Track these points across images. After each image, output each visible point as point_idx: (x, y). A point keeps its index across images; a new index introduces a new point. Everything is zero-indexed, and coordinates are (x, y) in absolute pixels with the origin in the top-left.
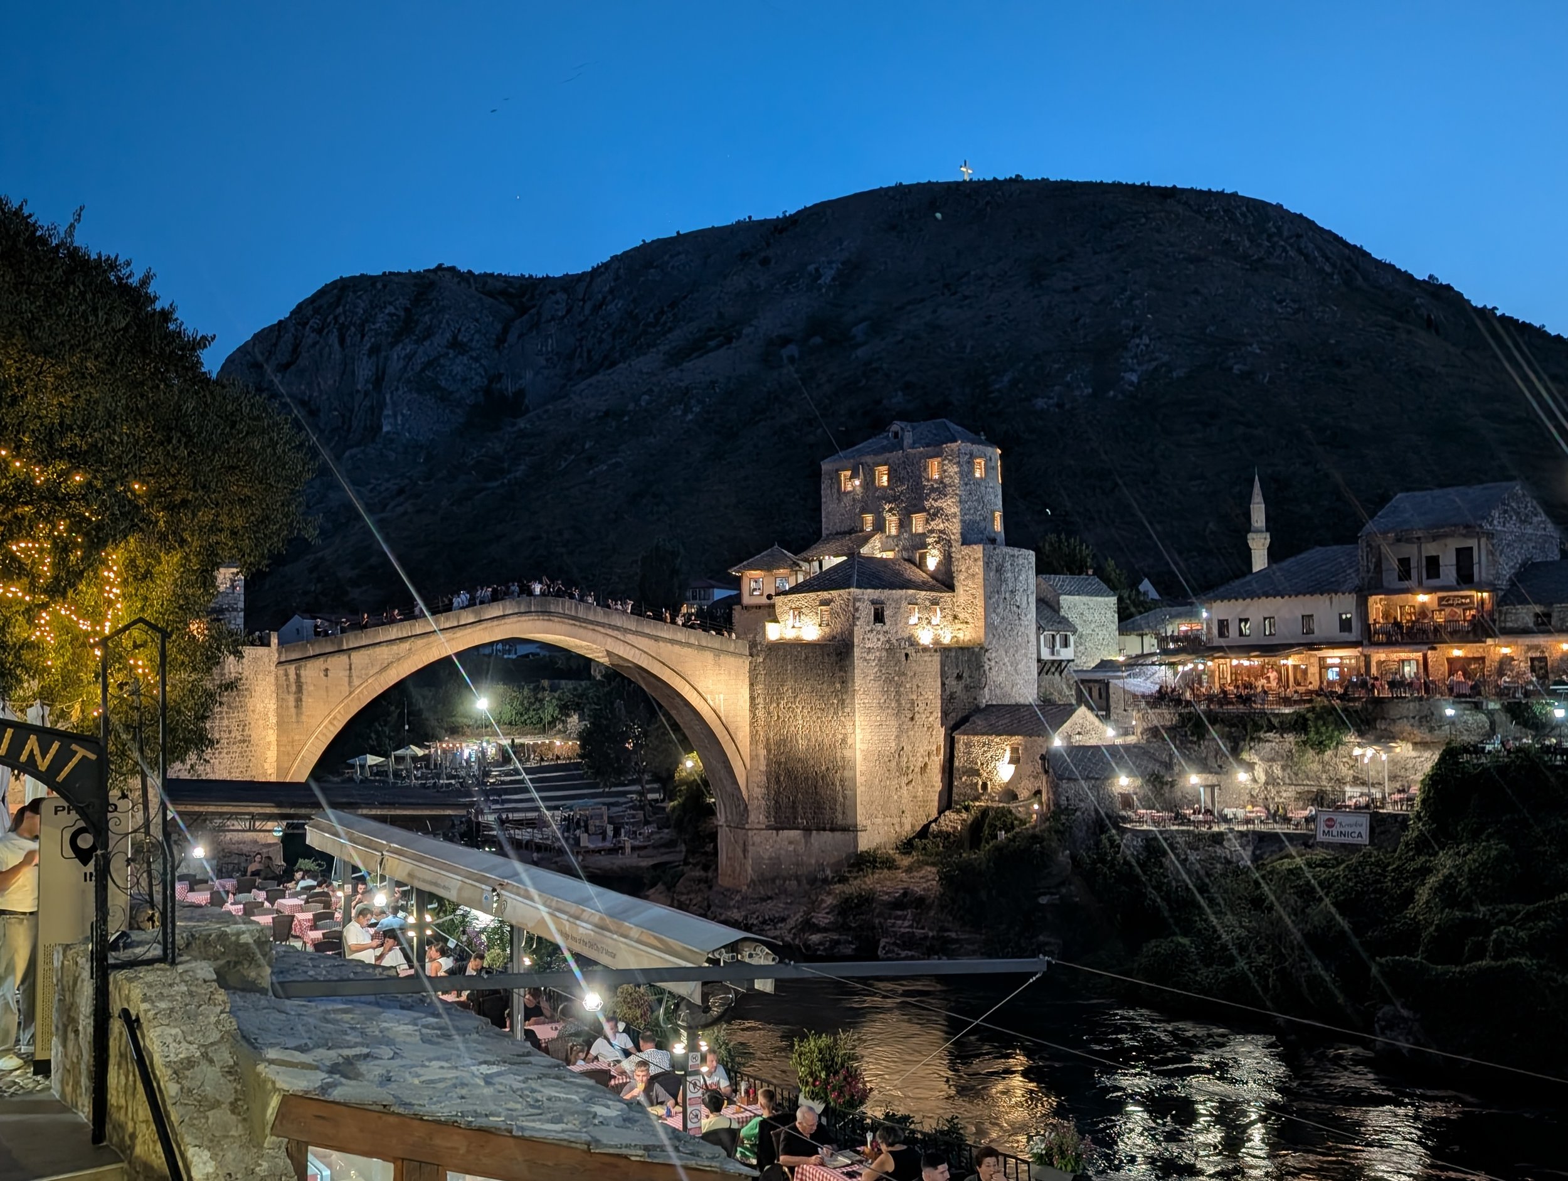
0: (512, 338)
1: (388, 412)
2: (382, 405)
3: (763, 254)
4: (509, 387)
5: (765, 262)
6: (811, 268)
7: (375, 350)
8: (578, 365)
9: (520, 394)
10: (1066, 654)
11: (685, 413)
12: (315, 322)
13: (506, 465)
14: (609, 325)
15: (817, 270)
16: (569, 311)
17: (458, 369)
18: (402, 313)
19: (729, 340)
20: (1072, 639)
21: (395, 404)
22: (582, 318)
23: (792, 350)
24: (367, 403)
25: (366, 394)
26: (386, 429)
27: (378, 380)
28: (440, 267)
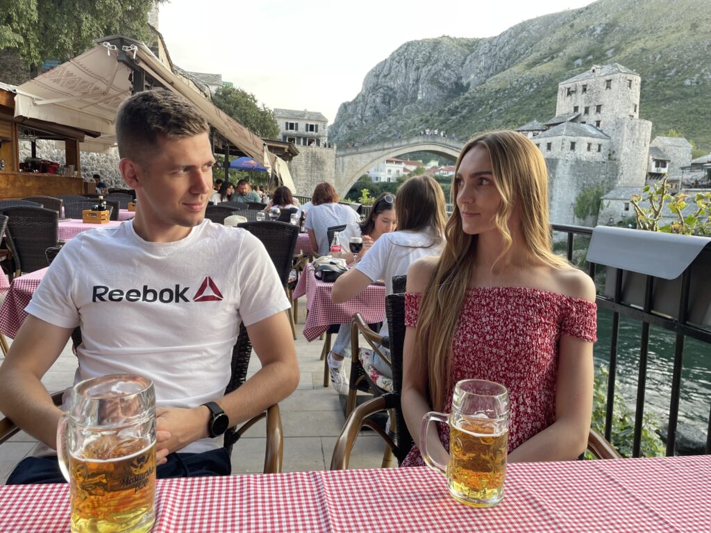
0: (467, 62)
1: (420, 92)
2: (418, 89)
3: (572, 22)
4: (464, 82)
5: (572, 26)
6: (591, 27)
7: (418, 68)
8: (491, 72)
9: (469, 84)
10: (663, 170)
11: (530, 88)
12: (397, 59)
13: (459, 110)
14: (505, 55)
15: (594, 28)
16: (490, 51)
17: (446, 75)
18: (428, 54)
19: (553, 58)
20: (668, 165)
21: (423, 88)
22: (495, 53)
23: (579, 62)
24: (413, 89)
25: (413, 85)
26: (419, 98)
27: (417, 81)
28: (444, 36)
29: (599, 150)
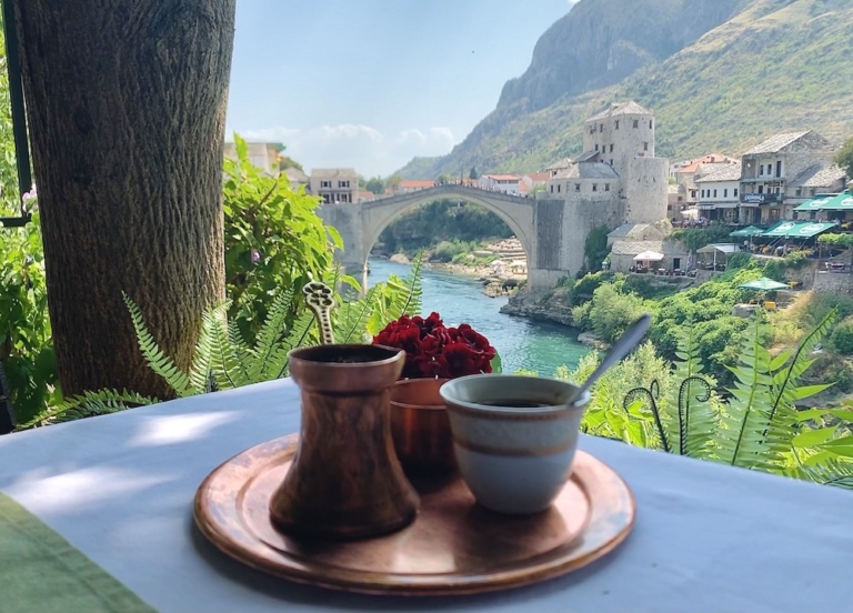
1: (610, 59)
2: (608, 56)
21: (614, 55)
24: (601, 55)
25: (602, 50)
27: (607, 43)
29: (607, 189)
